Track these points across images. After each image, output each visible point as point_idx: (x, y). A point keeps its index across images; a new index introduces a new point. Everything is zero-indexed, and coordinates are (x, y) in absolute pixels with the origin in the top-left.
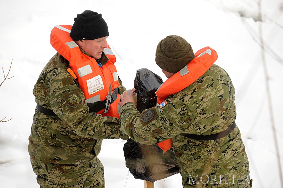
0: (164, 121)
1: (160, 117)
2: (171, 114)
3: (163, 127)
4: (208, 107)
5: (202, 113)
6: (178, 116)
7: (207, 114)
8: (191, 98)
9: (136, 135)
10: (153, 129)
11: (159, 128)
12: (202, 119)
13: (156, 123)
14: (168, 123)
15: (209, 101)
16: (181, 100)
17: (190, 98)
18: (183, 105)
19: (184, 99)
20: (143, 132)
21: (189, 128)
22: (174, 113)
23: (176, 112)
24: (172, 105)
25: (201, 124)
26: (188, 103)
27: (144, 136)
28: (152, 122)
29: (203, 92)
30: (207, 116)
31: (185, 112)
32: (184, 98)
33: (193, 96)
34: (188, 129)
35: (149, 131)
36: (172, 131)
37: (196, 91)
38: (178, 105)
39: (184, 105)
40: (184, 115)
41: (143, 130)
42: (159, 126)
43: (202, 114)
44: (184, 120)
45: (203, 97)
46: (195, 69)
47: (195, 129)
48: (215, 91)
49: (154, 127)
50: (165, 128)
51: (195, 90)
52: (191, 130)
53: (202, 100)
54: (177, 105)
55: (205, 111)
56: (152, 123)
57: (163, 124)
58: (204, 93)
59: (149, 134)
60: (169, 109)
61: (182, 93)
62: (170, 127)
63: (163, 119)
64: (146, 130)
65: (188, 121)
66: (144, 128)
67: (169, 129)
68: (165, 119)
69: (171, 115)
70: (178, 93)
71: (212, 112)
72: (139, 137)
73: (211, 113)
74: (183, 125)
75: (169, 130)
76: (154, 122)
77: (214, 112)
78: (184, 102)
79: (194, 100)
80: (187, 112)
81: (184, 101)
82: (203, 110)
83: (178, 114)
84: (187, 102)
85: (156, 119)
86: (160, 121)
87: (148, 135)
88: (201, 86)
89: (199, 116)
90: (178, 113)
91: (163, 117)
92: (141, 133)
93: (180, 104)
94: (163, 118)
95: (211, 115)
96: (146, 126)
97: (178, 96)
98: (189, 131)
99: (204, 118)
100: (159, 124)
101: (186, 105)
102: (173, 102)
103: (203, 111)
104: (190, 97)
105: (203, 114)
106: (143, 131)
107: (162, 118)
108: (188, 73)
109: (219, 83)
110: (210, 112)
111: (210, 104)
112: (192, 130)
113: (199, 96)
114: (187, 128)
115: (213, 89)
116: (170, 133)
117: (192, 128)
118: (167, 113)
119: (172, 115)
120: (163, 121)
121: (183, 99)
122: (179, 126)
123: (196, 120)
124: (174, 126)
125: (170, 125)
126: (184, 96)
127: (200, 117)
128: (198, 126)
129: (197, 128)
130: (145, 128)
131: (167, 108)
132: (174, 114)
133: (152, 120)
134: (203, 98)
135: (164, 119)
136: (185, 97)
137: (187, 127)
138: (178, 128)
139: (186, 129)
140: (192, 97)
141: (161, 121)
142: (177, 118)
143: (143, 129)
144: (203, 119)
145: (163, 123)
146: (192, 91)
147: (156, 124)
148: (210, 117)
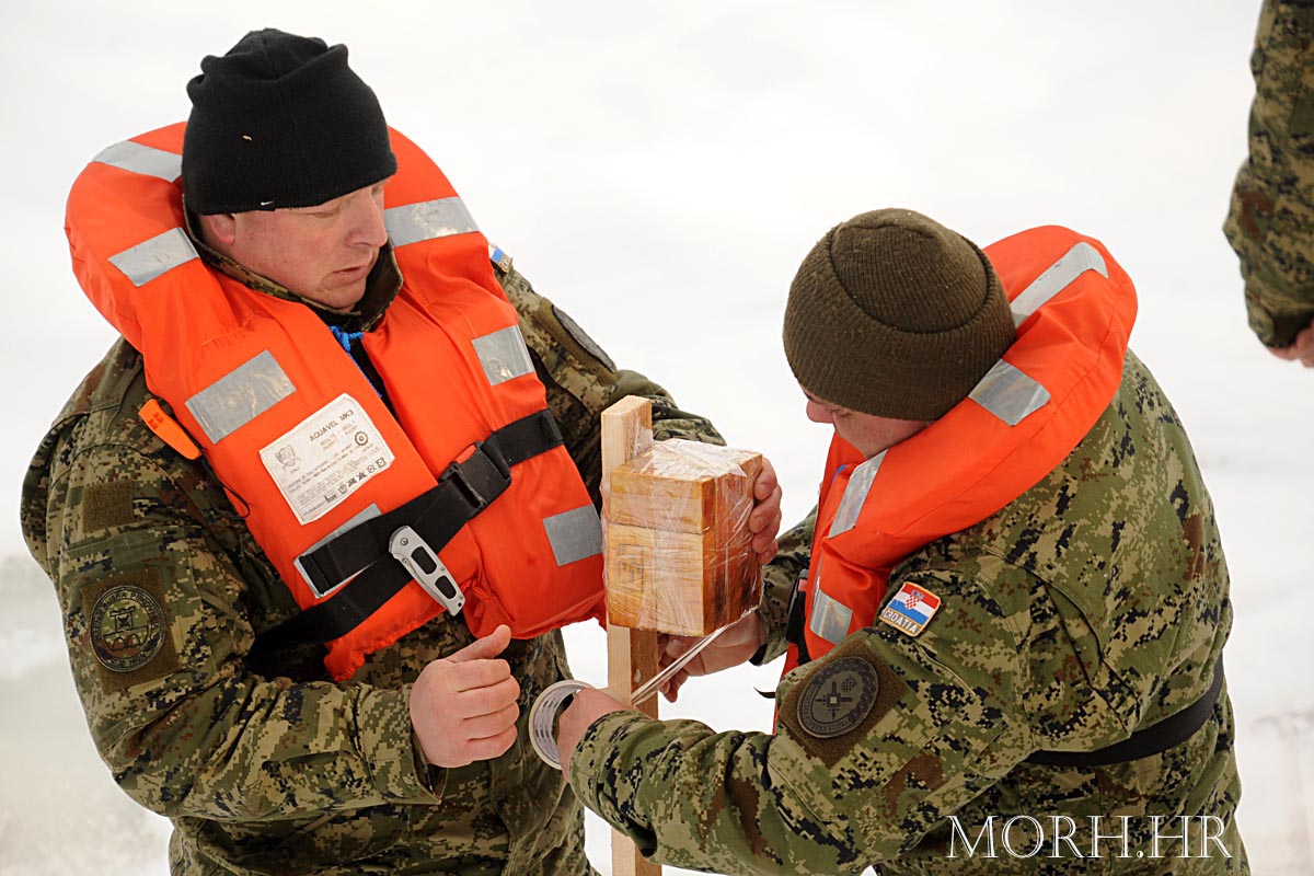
0: (955, 704)
1: (925, 686)
2: (986, 653)
3: (946, 739)
4: (1147, 574)
5: (1126, 616)
6: (1023, 656)
7: (1151, 613)
8: (1063, 542)
9: (795, 829)
10: (891, 763)
11: (927, 752)
12: (1136, 649)
13: (900, 727)
14: (975, 711)
15: (1145, 536)
16: (1015, 559)
17: (1059, 543)
18: (1034, 591)
19: (1033, 555)
20: (839, 797)
21: (1083, 714)
22: (999, 643)
23: (1007, 638)
24: (979, 603)
25: (1138, 675)
26: (1059, 573)
27: (844, 824)
28: (876, 728)
29: (1106, 495)
30: (1150, 624)
31: (1053, 623)
32: (1032, 548)
33: (1071, 526)
34: (1081, 724)
35: (870, 783)
36: (992, 757)
37: (1074, 495)
38: (1012, 591)
39: (1039, 585)
40: (1052, 646)
41: (836, 786)
42: (922, 743)
43: (1128, 621)
44: (1054, 674)
45: (1113, 520)
46: (1077, 373)
47: (1118, 715)
48: (1152, 473)
49: (893, 756)
50: (955, 745)
51: (1065, 488)
52: (1098, 724)
53: (1116, 537)
54: (1005, 594)
55: (1138, 601)
56: (880, 735)
57: (944, 723)
58: (1110, 498)
59: (869, 806)
60: (969, 630)
61: (1010, 523)
62: (984, 731)
63: (945, 693)
64: (851, 787)
65: (1071, 674)
66: (840, 777)
67: (978, 745)
68: (960, 691)
69: (985, 660)
70: (984, 523)
71: (1169, 597)
72: (811, 837)
73: (1169, 604)
74: (1053, 702)
75: (976, 752)
76: (890, 722)
77: (1179, 592)
78: (1035, 572)
79: (1082, 545)
80: (1062, 622)
81: (1038, 566)
82: (1124, 594)
83: (1019, 648)
84: (1050, 567)
85: (899, 703)
86: (923, 711)
87: (864, 809)
88: (1088, 460)
89: (1114, 634)
90: (1018, 641)
91: (942, 681)
92: (827, 808)
93: (1020, 586)
94: (943, 687)
95: (1169, 613)
96: (845, 762)
97: (992, 537)
98: (1087, 731)
99: (1142, 638)
100: (920, 727)
101: (1048, 586)
102: (981, 585)
103: (1130, 601)
104: (1060, 533)
105: (1131, 620)
106: (834, 793)
107: (936, 691)
108: (1049, 403)
109: (1149, 423)
110: (1162, 598)
111: (1150, 552)
112: (1103, 722)
113: (1098, 523)
114: (1075, 720)
115: (1142, 463)
116: (983, 769)
117: (1105, 715)
118: (956, 654)
119: (988, 657)
120: (945, 704)
121: (1025, 555)
122: (1032, 715)
123: (1110, 661)
124: (1004, 723)
125: (982, 722)
126: (1028, 537)
127: (1122, 638)
128: (1131, 692)
129: (1130, 706)
130: (846, 775)
131: (956, 626)
132: (1003, 652)
133: (876, 715)
134: (1118, 527)
135: (953, 693)
136: (1035, 540)
137: (1076, 714)
138: (1026, 727)
139: (1071, 723)
140: (1068, 533)
141: (933, 711)
142: (1020, 671)
143: (834, 782)
144: (1136, 644)
145: (944, 718)
146: (1056, 499)
147: (902, 734)
148: (1169, 626)
